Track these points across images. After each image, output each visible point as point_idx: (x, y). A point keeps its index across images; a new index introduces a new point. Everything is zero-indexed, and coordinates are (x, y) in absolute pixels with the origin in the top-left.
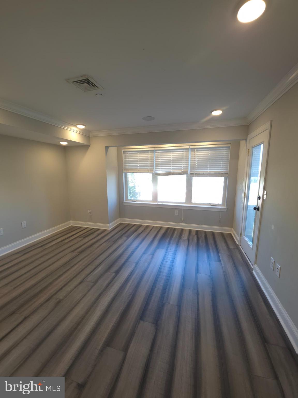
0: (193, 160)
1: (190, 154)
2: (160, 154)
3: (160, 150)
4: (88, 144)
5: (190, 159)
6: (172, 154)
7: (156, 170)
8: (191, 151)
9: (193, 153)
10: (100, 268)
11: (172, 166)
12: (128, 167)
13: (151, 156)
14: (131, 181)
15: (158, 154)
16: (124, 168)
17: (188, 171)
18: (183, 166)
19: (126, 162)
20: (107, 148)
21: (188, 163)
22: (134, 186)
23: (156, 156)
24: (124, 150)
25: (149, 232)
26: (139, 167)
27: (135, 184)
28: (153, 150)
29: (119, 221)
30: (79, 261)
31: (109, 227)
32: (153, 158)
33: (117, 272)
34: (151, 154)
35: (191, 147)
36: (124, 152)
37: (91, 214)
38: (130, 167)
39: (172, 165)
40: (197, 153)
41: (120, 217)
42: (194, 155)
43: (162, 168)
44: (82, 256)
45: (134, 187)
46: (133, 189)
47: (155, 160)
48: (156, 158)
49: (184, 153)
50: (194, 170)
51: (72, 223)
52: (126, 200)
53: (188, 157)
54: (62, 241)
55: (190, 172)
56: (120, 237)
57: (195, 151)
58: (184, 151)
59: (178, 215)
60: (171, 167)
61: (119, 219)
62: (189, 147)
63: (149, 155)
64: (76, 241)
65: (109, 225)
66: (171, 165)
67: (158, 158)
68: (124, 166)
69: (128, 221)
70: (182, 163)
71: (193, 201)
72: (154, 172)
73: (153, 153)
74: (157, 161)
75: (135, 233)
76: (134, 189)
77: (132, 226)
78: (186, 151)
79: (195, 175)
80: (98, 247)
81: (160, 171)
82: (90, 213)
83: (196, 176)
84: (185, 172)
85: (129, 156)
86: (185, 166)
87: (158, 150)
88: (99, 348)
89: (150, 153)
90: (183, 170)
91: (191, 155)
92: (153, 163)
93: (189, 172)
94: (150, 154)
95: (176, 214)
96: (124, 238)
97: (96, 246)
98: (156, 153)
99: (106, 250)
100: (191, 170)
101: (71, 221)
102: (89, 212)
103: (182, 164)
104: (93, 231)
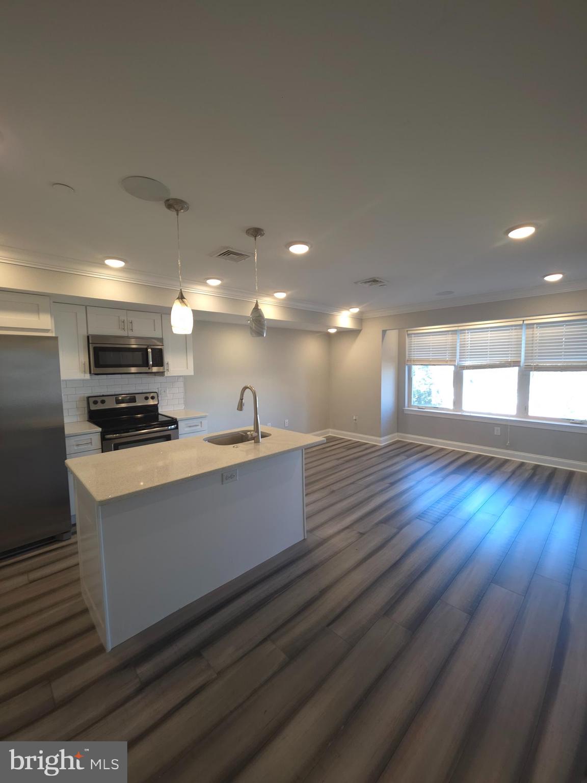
0: (530, 343)
1: (524, 334)
2: (469, 336)
3: (468, 330)
4: (360, 329)
5: (523, 342)
6: (489, 335)
7: (460, 361)
8: (527, 328)
9: (530, 331)
10: (371, 478)
11: (490, 354)
12: (414, 356)
13: (452, 339)
14: (423, 382)
15: (465, 336)
16: (407, 358)
17: (520, 361)
18: (511, 354)
19: (411, 349)
20: (384, 332)
21: (521, 347)
22: (428, 390)
23: (461, 339)
24: (409, 332)
25: (443, 456)
26: (432, 356)
27: (430, 388)
28: (456, 331)
29: (396, 437)
30: (347, 468)
31: (382, 441)
32: (456, 342)
33: (392, 484)
34: (452, 337)
35: (525, 322)
36: (408, 335)
37: (357, 422)
38: (416, 356)
39: (490, 351)
40: (538, 332)
41: (398, 432)
42: (533, 334)
43: (470, 358)
44: (349, 465)
45: (429, 394)
46: (425, 397)
47: (458, 344)
48: (461, 342)
49: (512, 333)
50: (532, 359)
51: (332, 433)
52: (408, 407)
53: (521, 338)
54: (324, 448)
55: (525, 362)
56: (398, 455)
57: (533, 328)
58: (512, 329)
59: (499, 434)
60: (487, 354)
61: (396, 434)
62: (521, 322)
63: (449, 338)
64: (338, 451)
65: (382, 439)
66: (487, 352)
67: (464, 341)
68: (407, 355)
69: (411, 438)
70: (508, 348)
71: (531, 413)
72: (456, 364)
73: (456, 334)
74: (462, 346)
75: (421, 454)
76: (429, 398)
77: (415, 446)
78: (515, 329)
79: (535, 368)
80: (368, 460)
81: (467, 362)
82: (355, 420)
83: (535, 370)
84: (516, 364)
85: (415, 340)
86: (514, 354)
87: (465, 330)
88: (376, 522)
89: (451, 334)
90: (509, 360)
91: (527, 334)
92: (456, 350)
93: (522, 364)
94: (450, 336)
95: (495, 434)
96: (402, 457)
97: (365, 458)
98: (461, 333)
99: (379, 464)
100: (525, 359)
101: (330, 430)
102: (354, 418)
103: (508, 351)
104: (359, 445)
